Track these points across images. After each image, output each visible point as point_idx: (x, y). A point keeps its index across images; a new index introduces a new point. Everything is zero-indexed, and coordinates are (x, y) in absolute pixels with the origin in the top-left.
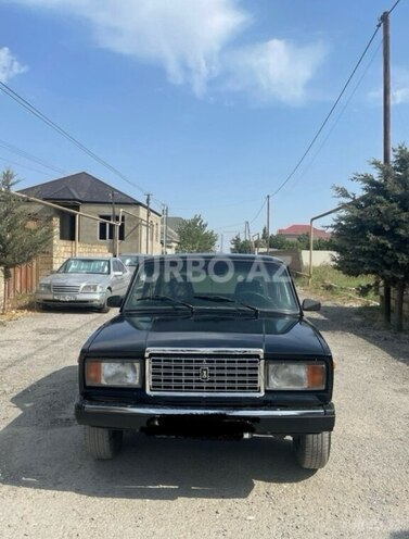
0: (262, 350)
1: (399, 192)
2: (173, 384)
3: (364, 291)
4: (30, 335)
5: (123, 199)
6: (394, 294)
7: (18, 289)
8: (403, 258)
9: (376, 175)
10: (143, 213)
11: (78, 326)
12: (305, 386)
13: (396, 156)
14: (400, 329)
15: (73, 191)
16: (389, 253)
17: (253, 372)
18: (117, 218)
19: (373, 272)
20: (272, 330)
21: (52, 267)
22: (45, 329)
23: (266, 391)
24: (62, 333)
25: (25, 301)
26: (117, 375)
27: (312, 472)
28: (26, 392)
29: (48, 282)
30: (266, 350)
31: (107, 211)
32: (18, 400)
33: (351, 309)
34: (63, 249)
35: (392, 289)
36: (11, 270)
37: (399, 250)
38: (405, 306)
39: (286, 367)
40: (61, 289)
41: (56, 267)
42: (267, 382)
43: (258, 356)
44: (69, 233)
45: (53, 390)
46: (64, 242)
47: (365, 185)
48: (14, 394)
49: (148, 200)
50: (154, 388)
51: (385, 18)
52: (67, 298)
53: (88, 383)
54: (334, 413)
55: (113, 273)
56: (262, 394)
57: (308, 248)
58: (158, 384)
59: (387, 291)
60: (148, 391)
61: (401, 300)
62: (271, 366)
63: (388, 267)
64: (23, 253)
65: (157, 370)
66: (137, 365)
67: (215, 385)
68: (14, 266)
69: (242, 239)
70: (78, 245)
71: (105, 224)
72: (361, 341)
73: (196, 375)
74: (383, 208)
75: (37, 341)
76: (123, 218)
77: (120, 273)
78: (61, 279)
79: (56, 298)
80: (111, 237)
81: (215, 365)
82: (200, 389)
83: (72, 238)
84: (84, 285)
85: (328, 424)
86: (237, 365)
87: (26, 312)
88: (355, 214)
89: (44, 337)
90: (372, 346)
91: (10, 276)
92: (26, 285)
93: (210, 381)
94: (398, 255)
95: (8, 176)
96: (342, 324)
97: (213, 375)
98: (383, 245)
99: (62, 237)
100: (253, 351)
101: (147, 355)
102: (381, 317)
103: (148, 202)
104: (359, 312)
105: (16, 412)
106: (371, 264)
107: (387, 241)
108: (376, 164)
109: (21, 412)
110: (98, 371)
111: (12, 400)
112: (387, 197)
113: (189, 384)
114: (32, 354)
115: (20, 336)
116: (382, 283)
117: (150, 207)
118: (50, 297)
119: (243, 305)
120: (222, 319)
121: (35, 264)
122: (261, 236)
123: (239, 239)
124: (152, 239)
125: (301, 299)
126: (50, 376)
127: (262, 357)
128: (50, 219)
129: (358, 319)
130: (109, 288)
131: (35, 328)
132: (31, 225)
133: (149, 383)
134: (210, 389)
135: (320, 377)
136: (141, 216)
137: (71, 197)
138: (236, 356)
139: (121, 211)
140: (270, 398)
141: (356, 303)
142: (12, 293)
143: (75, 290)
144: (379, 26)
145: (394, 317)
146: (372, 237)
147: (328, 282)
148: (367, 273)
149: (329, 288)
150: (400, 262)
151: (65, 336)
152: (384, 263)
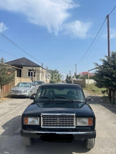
0: (75, 114)
1: (112, 64)
2: (49, 124)
3: (103, 92)
4: (8, 106)
5: (35, 65)
6: (112, 93)
7: (5, 91)
8: (114, 83)
9: (106, 59)
10: (41, 69)
11: (22, 103)
12: (87, 125)
13: (112, 54)
14: (114, 103)
15: (21, 62)
16: (110, 82)
17: (72, 121)
18: (33, 70)
19: (106, 87)
20: (78, 107)
21: (14, 85)
22: (12, 104)
23: (76, 126)
24: (17, 105)
25: (7, 95)
26: (33, 121)
27: (90, 149)
28: (6, 124)
29: (13, 90)
30: (76, 114)
31: (30, 68)
32: (4, 126)
33: (100, 97)
34: (18, 80)
35: (111, 92)
36: (3, 86)
37: (113, 81)
38: (115, 96)
39: (82, 119)
40: (17, 91)
41: (16, 85)
42: (76, 124)
43: (73, 116)
44: (20, 75)
45: (14, 123)
46: (18, 78)
47: (103, 62)
48: (2, 125)
49: (42, 65)
50: (43, 125)
51: (108, 16)
52: (19, 94)
53: (24, 124)
54: (96, 133)
55: (32, 87)
56: (75, 127)
57: (87, 79)
58: (44, 124)
59: (110, 92)
60: (42, 126)
61: (114, 95)
62: (78, 119)
63: (110, 86)
64: (6, 82)
65: (44, 120)
66: (39, 119)
67: (61, 125)
68: (3, 85)
69: (69, 76)
70: (22, 78)
71: (30, 72)
72: (103, 107)
73: (56, 122)
74: (108, 69)
75: (10, 107)
76: (35, 70)
77: (34, 87)
78: (17, 89)
79: (15, 94)
80: (32, 76)
81: (61, 119)
82: (57, 126)
83: (20, 76)
84: (24, 90)
85: (94, 136)
86: (67, 119)
87: (7, 98)
88: (101, 70)
89: (12, 106)
90: (106, 109)
91: (2, 88)
92: (7, 90)
93: (60, 124)
94: (113, 82)
95: (2, 59)
96: (98, 102)
97: (60, 122)
98: (109, 79)
99: (18, 76)
100: (72, 114)
101: (41, 116)
102: (108, 100)
103: (42, 66)
104: (102, 98)
105: (3, 131)
106: (105, 85)
107: (109, 78)
108: (106, 56)
109: (4, 130)
110: (27, 120)
111: (2, 127)
112: (109, 66)
113: (54, 124)
114: (8, 112)
115: (4, 106)
116: (108, 90)
117: (43, 67)
118: (14, 94)
119: (69, 99)
120: (63, 104)
121: (9, 84)
122: (74, 75)
123: (68, 76)
124: (43, 76)
125: (86, 98)
126: (13, 119)
127: (75, 116)
128: (14, 71)
129: (102, 100)
130: (31, 91)
131: (9, 103)
132: (9, 73)
133: (42, 124)
134: (60, 126)
135: (92, 122)
136: (40, 70)
137: (20, 64)
138: (67, 116)
139: (34, 68)
140: (77, 128)
141: (101, 95)
142: (3, 93)
143: (21, 92)
144: (106, 18)
145: (112, 99)
146: (105, 77)
147: (93, 89)
148: (104, 87)
149: (93, 90)
150: (113, 84)
151: (18, 106)
152: (109, 85)
